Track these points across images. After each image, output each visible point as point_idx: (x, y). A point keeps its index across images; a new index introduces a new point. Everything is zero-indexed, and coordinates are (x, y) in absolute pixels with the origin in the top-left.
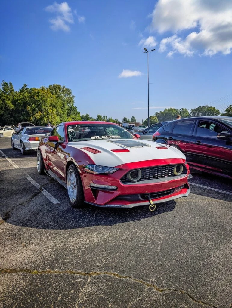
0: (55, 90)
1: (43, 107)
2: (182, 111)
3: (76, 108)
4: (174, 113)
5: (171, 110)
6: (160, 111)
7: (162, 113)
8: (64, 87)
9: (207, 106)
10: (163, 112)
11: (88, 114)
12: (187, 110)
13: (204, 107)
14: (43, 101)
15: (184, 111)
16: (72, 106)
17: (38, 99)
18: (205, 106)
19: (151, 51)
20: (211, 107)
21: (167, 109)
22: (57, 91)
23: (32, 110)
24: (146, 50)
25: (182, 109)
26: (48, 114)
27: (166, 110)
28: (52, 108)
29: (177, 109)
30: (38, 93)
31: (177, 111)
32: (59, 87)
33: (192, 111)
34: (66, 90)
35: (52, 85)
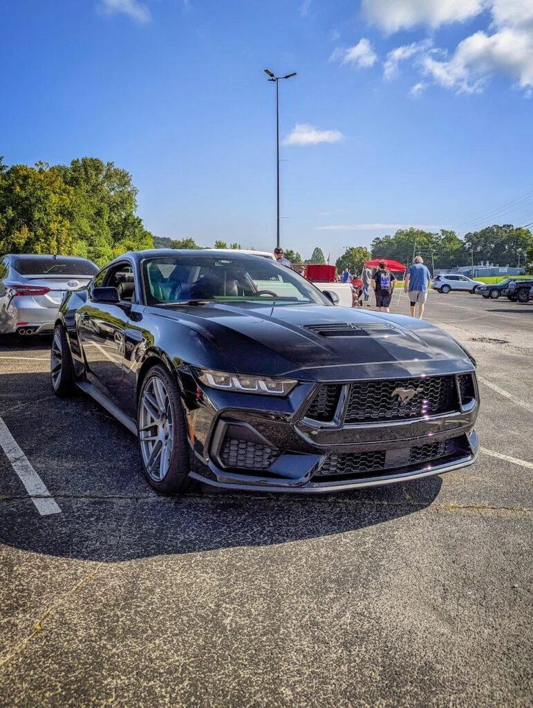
0: (86, 172)
1: (37, 215)
2: (443, 237)
3: (139, 222)
4: (419, 243)
5: (412, 234)
6: (384, 236)
7: (389, 242)
8: (110, 165)
9: (509, 226)
10: (391, 238)
11: (190, 240)
12: (456, 235)
13: (501, 228)
14: (38, 200)
15: (447, 238)
16: (130, 215)
17: (23, 194)
18: (504, 226)
19: (287, 77)
20: (520, 229)
21: (403, 232)
22: (92, 176)
23: (6, 222)
24: (272, 75)
25: (443, 231)
26: (48, 235)
27: (400, 233)
28: (60, 218)
29: (427, 232)
30: (26, 178)
31: (429, 236)
32: (96, 165)
33: (469, 237)
34: (116, 172)
35: (78, 160)
